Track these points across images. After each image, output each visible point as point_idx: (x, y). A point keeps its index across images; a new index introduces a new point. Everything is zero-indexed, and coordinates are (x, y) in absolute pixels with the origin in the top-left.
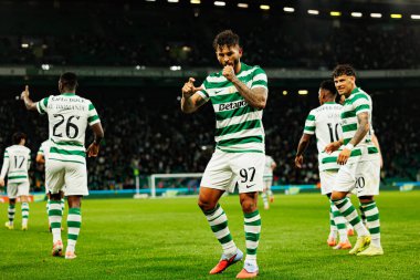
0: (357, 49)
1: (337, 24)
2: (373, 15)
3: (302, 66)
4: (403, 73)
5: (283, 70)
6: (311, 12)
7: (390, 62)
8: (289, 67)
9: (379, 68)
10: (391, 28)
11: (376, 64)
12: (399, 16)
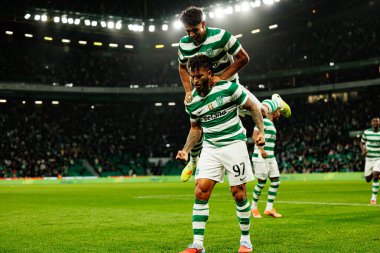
0: (83, 70)
1: (67, 49)
2: (96, 44)
3: (38, 81)
4: (117, 90)
5: (23, 84)
6: (46, 38)
7: (108, 81)
8: (28, 81)
9: (100, 85)
10: (109, 54)
11: (97, 82)
12: (115, 45)
